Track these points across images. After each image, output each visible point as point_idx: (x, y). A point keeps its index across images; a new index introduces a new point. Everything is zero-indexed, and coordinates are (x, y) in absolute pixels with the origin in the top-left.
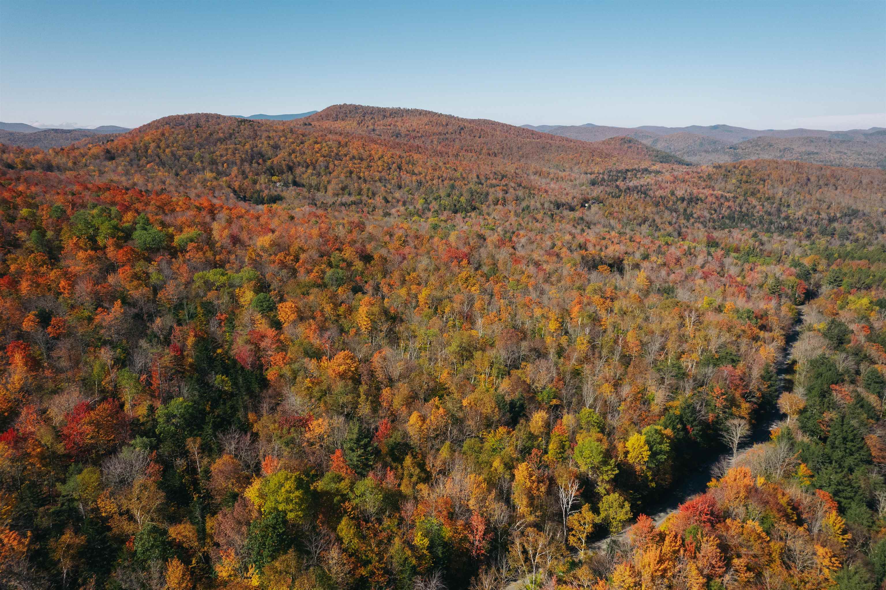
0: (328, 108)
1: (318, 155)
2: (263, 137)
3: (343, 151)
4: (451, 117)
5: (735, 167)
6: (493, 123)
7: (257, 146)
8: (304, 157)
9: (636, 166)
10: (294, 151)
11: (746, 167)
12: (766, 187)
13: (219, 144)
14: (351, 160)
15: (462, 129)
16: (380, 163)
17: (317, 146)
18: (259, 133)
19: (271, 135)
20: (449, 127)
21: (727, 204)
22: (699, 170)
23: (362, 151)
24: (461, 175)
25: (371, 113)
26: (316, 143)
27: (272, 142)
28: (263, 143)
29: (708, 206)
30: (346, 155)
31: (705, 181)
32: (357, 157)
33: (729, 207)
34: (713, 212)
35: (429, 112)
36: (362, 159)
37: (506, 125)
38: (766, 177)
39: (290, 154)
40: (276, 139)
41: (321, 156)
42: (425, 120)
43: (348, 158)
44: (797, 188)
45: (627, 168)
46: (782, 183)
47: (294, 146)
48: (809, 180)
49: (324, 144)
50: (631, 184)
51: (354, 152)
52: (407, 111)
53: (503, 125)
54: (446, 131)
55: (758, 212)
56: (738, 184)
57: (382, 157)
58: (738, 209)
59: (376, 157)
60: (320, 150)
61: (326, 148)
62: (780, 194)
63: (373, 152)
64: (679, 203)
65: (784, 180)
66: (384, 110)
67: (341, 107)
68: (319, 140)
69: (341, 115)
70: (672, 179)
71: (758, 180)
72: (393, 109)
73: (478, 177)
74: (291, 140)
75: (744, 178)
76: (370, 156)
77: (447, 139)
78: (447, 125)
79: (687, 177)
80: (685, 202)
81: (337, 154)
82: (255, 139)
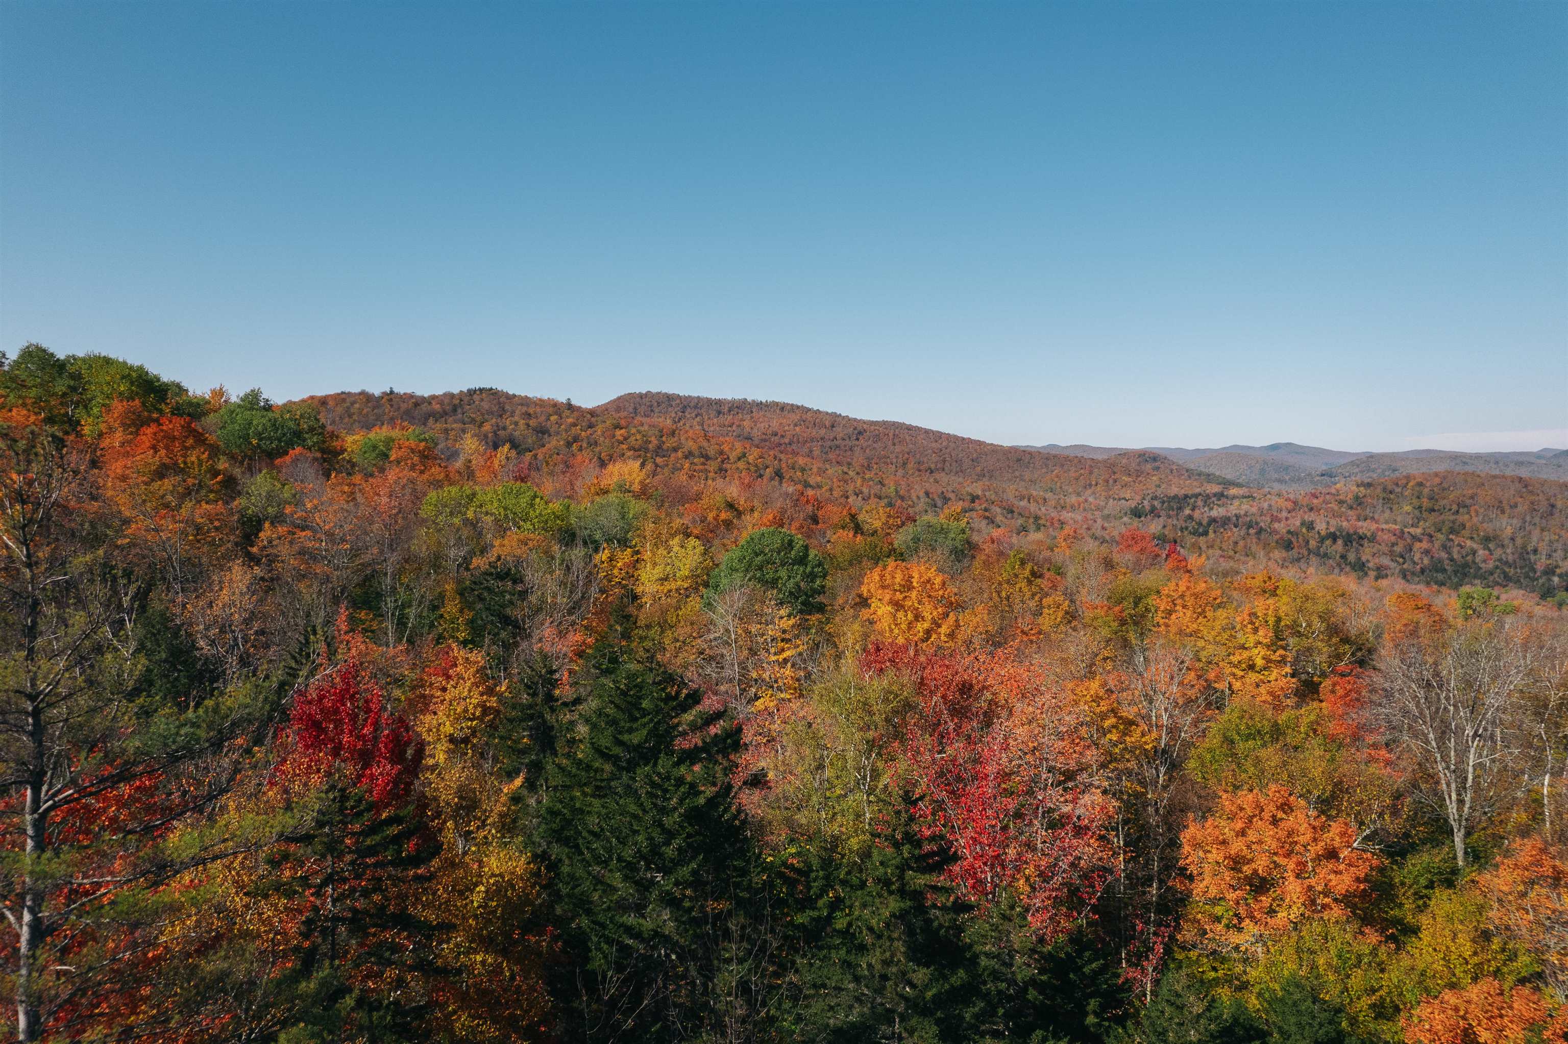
0: (619, 398)
1: (624, 446)
2: (517, 412)
3: (670, 443)
4: (835, 416)
5: (1397, 485)
6: (909, 428)
7: (504, 428)
8: (597, 449)
9: (1198, 490)
10: (576, 439)
11: (1420, 484)
12: (1475, 519)
13: (431, 420)
14: (686, 457)
15: (860, 433)
16: (741, 465)
17: (619, 433)
18: (507, 407)
19: (531, 411)
20: (838, 429)
21: (1417, 545)
22: (1333, 491)
23: (705, 444)
24: (897, 492)
25: (696, 407)
26: (618, 427)
27: (533, 423)
28: (516, 424)
29: (1385, 549)
30: (675, 450)
31: (1351, 508)
32: (697, 453)
33: (1427, 552)
34: (1401, 560)
35: (798, 407)
36: (707, 458)
37: (932, 431)
38: (1468, 502)
39: (569, 444)
40: (543, 418)
41: (629, 449)
42: (795, 417)
43: (680, 454)
44: (1537, 520)
45: (1183, 492)
46: (1503, 512)
47: (576, 431)
48: (1553, 506)
49: (633, 430)
50: (1214, 513)
51: (690, 445)
52: (760, 405)
53: (927, 432)
54: (832, 436)
55: (1484, 561)
56: (1417, 512)
57: (744, 455)
58: (1444, 555)
59: (733, 456)
60: (625, 439)
61: (638, 437)
62: (1509, 531)
63: (726, 448)
64: (1328, 542)
65: (1507, 508)
66: (719, 402)
67: (641, 396)
68: (623, 423)
69: (642, 410)
70: (1290, 505)
71: (1455, 507)
72: (733, 402)
73: (927, 494)
74: (570, 420)
75: (1426, 503)
76: (721, 453)
77: (838, 447)
78: (833, 426)
79: (1315, 501)
80: (1340, 542)
81: (659, 447)
82: (501, 416)
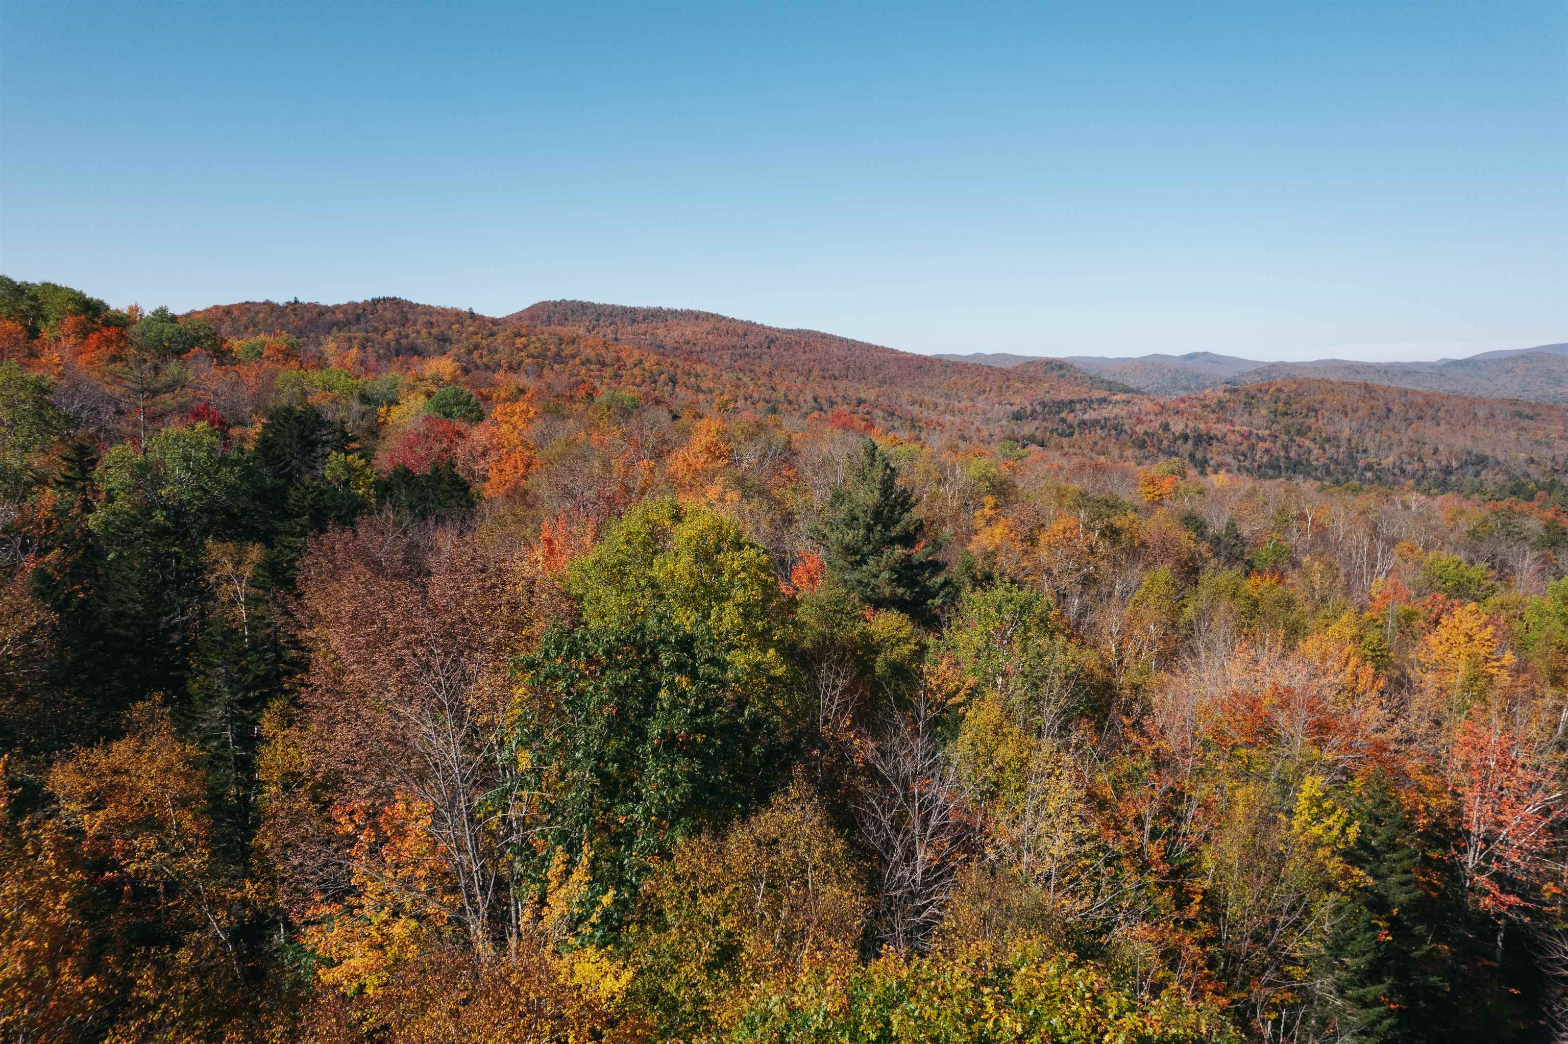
0: (533, 307)
1: (523, 354)
2: (420, 321)
3: (568, 350)
4: (750, 324)
5: (1260, 391)
6: (824, 336)
7: (407, 337)
8: (497, 357)
9: (1084, 396)
10: (476, 347)
11: (1280, 390)
12: (1320, 422)
13: (335, 329)
14: (583, 364)
15: (772, 341)
16: (636, 371)
17: (519, 341)
18: (410, 316)
19: (434, 320)
20: (750, 337)
21: (1261, 444)
22: (1201, 396)
23: (603, 351)
24: (786, 396)
25: (610, 315)
26: (519, 335)
27: (435, 331)
28: (418, 332)
29: (1231, 448)
30: (573, 357)
31: (1214, 411)
32: (594, 360)
33: (1267, 451)
34: (1242, 458)
35: (713, 315)
36: (604, 364)
37: (847, 340)
38: (1318, 406)
39: (470, 352)
40: (444, 327)
41: (528, 356)
42: (707, 326)
43: (577, 361)
44: (1373, 423)
45: (1070, 397)
46: (1346, 415)
47: (476, 339)
48: (1389, 410)
49: (534, 338)
50: (1086, 417)
51: (589, 352)
52: (674, 313)
53: (841, 340)
54: (743, 344)
55: (1317, 459)
56: (1272, 416)
57: (641, 362)
58: (1282, 454)
59: (629, 363)
60: (525, 347)
61: (538, 345)
62: (1347, 432)
63: (623, 355)
64: (1179, 442)
65: (1350, 411)
66: (634, 311)
67: (555, 304)
68: (524, 331)
69: (556, 319)
70: (1157, 409)
71: (1305, 411)
72: (648, 310)
73: (815, 399)
74: (471, 329)
75: (1281, 407)
76: (618, 359)
77: (747, 354)
78: (745, 335)
79: (1182, 406)
80: (1190, 442)
81: (558, 354)
82: (404, 325)
